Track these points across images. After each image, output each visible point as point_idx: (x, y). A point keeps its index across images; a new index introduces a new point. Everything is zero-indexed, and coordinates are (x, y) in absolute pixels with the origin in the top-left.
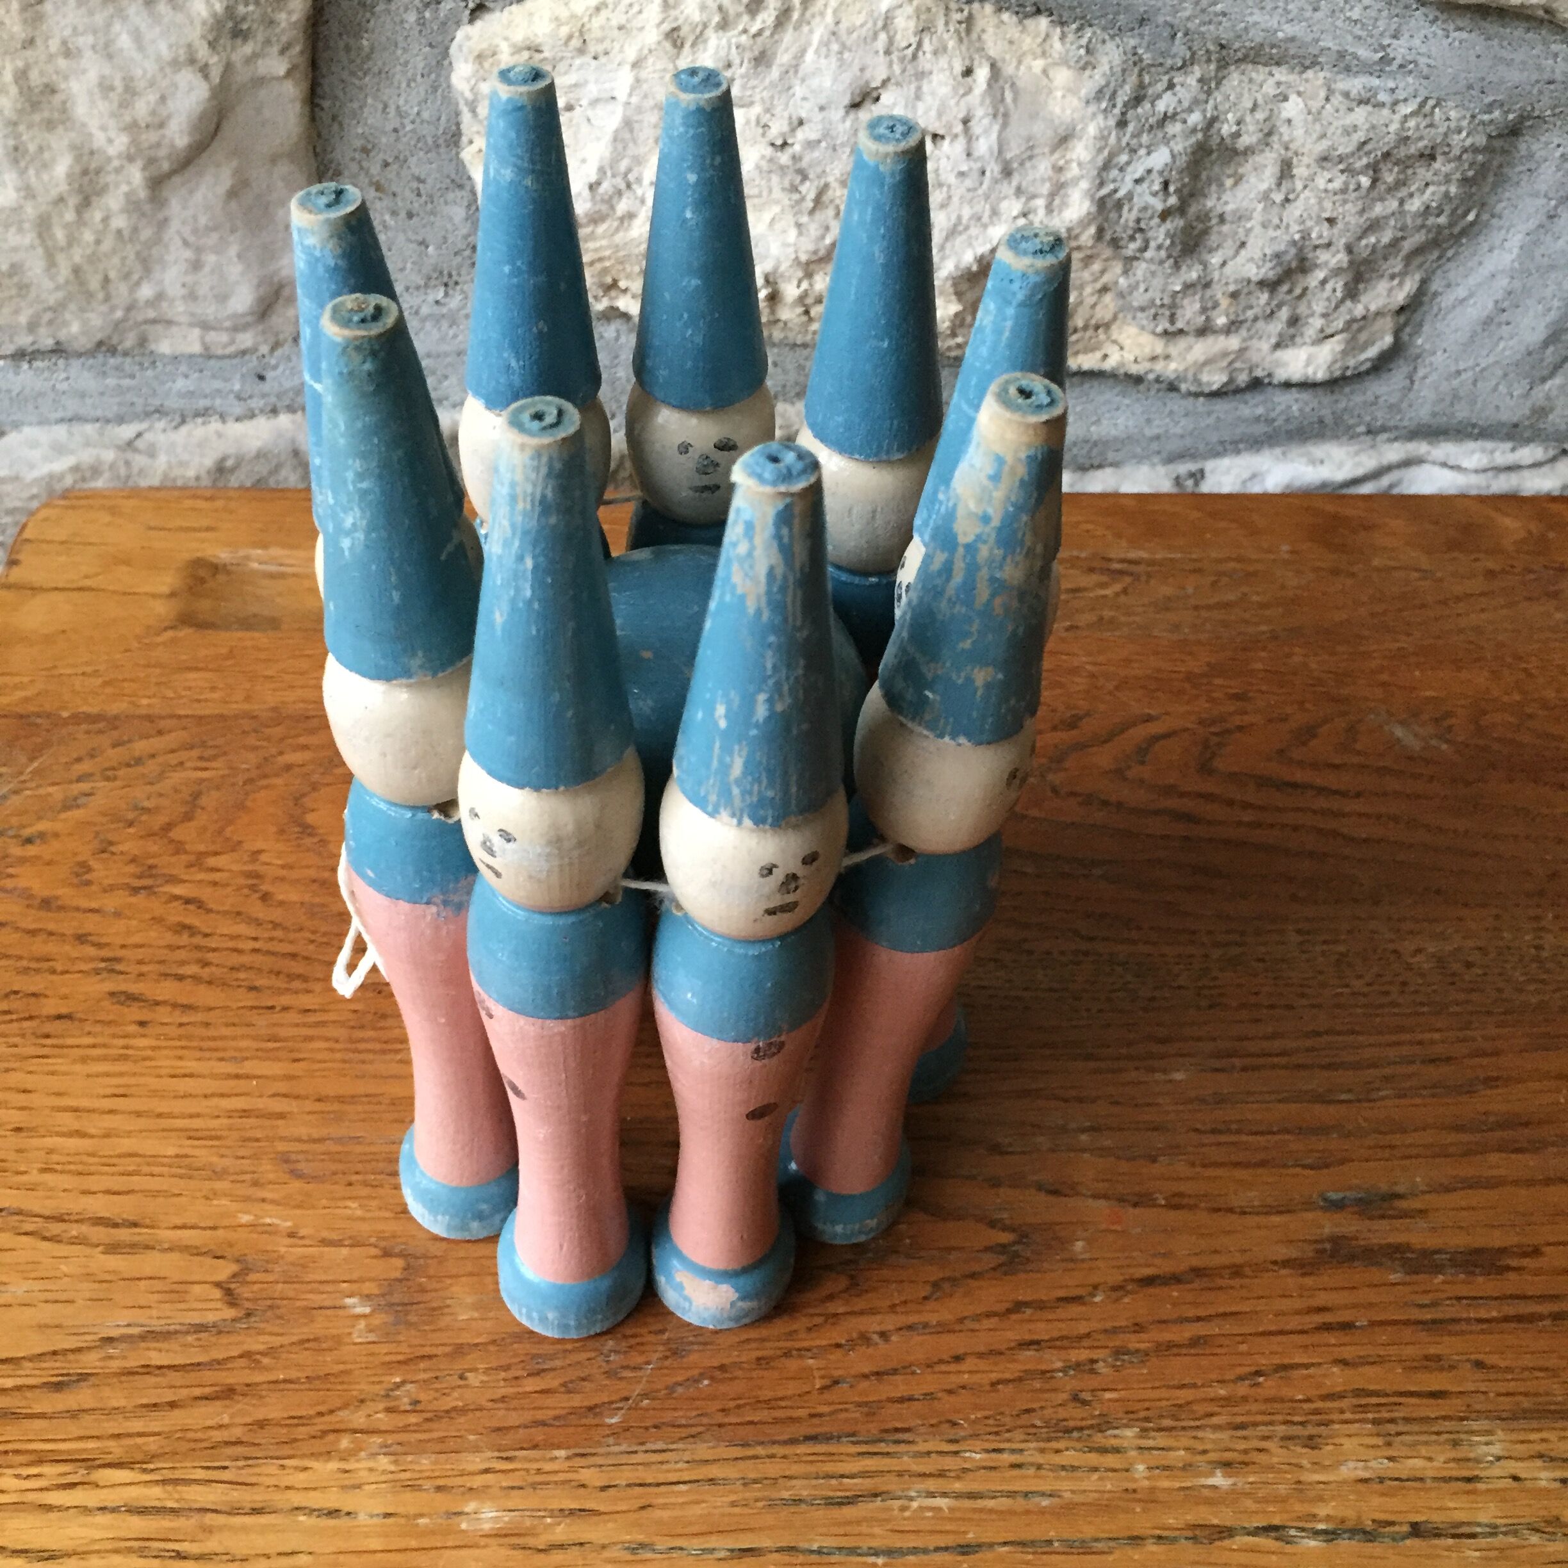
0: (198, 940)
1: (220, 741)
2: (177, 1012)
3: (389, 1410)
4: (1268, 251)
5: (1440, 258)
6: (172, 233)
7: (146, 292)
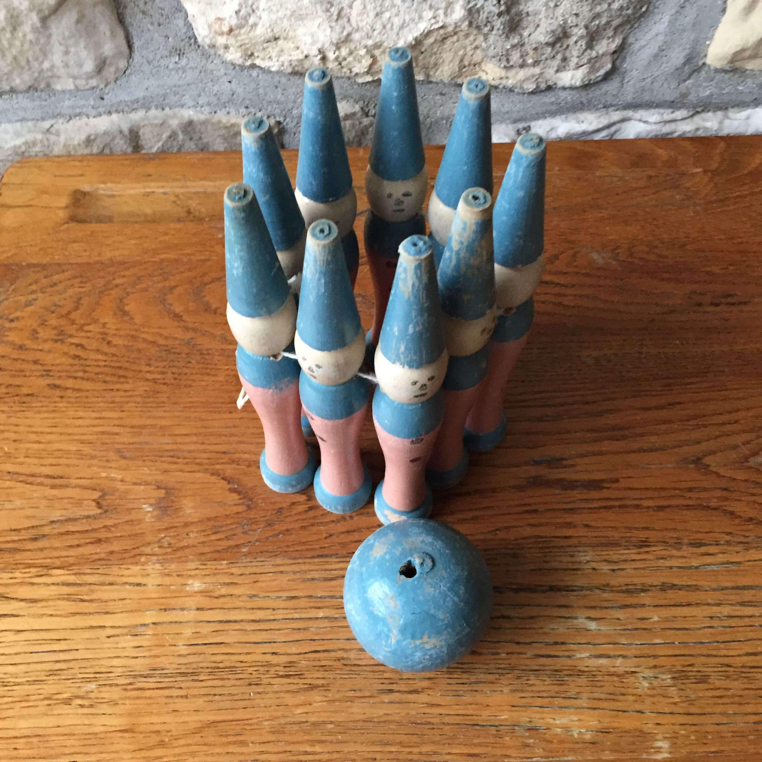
0: (82, 362)
1: (89, 275)
2: (75, 393)
3: (160, 547)
4: (549, 30)
5: (631, 28)
6: (54, 39)
7: (46, 65)
